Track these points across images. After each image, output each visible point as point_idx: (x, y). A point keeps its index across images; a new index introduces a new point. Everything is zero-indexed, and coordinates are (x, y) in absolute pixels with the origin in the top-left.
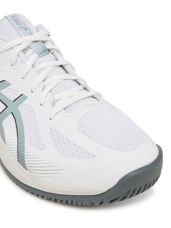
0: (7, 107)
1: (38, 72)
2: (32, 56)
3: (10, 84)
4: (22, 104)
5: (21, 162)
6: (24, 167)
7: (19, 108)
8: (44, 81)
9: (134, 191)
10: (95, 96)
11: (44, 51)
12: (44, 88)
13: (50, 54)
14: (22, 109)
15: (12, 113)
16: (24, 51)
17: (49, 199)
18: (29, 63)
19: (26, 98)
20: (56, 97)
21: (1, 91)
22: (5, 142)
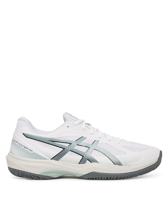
3: (86, 138)
19: (98, 141)
21: (82, 142)
22: (98, 163)
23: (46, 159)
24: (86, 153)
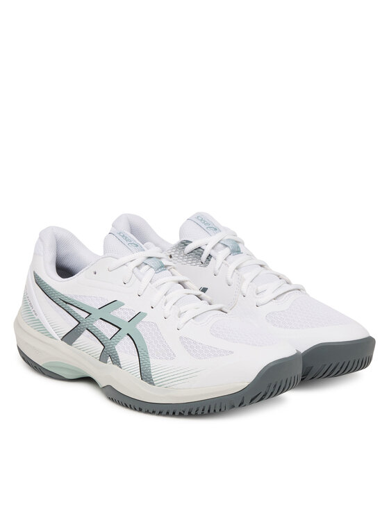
0: (120, 329)
1: (158, 287)
2: (148, 273)
3: (123, 304)
4: (140, 323)
5: (145, 379)
6: (150, 383)
7: (138, 327)
8: (165, 295)
9: (272, 393)
10: (224, 309)
11: (161, 267)
12: (166, 303)
13: (167, 271)
14: (141, 327)
15: (128, 334)
16: (138, 267)
17: (181, 415)
18: (146, 280)
19: (145, 315)
20: (182, 309)
21: (111, 314)
22: (121, 367)
23: (53, 337)
24: (109, 341)
